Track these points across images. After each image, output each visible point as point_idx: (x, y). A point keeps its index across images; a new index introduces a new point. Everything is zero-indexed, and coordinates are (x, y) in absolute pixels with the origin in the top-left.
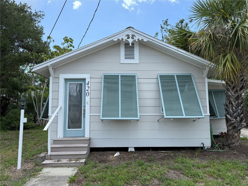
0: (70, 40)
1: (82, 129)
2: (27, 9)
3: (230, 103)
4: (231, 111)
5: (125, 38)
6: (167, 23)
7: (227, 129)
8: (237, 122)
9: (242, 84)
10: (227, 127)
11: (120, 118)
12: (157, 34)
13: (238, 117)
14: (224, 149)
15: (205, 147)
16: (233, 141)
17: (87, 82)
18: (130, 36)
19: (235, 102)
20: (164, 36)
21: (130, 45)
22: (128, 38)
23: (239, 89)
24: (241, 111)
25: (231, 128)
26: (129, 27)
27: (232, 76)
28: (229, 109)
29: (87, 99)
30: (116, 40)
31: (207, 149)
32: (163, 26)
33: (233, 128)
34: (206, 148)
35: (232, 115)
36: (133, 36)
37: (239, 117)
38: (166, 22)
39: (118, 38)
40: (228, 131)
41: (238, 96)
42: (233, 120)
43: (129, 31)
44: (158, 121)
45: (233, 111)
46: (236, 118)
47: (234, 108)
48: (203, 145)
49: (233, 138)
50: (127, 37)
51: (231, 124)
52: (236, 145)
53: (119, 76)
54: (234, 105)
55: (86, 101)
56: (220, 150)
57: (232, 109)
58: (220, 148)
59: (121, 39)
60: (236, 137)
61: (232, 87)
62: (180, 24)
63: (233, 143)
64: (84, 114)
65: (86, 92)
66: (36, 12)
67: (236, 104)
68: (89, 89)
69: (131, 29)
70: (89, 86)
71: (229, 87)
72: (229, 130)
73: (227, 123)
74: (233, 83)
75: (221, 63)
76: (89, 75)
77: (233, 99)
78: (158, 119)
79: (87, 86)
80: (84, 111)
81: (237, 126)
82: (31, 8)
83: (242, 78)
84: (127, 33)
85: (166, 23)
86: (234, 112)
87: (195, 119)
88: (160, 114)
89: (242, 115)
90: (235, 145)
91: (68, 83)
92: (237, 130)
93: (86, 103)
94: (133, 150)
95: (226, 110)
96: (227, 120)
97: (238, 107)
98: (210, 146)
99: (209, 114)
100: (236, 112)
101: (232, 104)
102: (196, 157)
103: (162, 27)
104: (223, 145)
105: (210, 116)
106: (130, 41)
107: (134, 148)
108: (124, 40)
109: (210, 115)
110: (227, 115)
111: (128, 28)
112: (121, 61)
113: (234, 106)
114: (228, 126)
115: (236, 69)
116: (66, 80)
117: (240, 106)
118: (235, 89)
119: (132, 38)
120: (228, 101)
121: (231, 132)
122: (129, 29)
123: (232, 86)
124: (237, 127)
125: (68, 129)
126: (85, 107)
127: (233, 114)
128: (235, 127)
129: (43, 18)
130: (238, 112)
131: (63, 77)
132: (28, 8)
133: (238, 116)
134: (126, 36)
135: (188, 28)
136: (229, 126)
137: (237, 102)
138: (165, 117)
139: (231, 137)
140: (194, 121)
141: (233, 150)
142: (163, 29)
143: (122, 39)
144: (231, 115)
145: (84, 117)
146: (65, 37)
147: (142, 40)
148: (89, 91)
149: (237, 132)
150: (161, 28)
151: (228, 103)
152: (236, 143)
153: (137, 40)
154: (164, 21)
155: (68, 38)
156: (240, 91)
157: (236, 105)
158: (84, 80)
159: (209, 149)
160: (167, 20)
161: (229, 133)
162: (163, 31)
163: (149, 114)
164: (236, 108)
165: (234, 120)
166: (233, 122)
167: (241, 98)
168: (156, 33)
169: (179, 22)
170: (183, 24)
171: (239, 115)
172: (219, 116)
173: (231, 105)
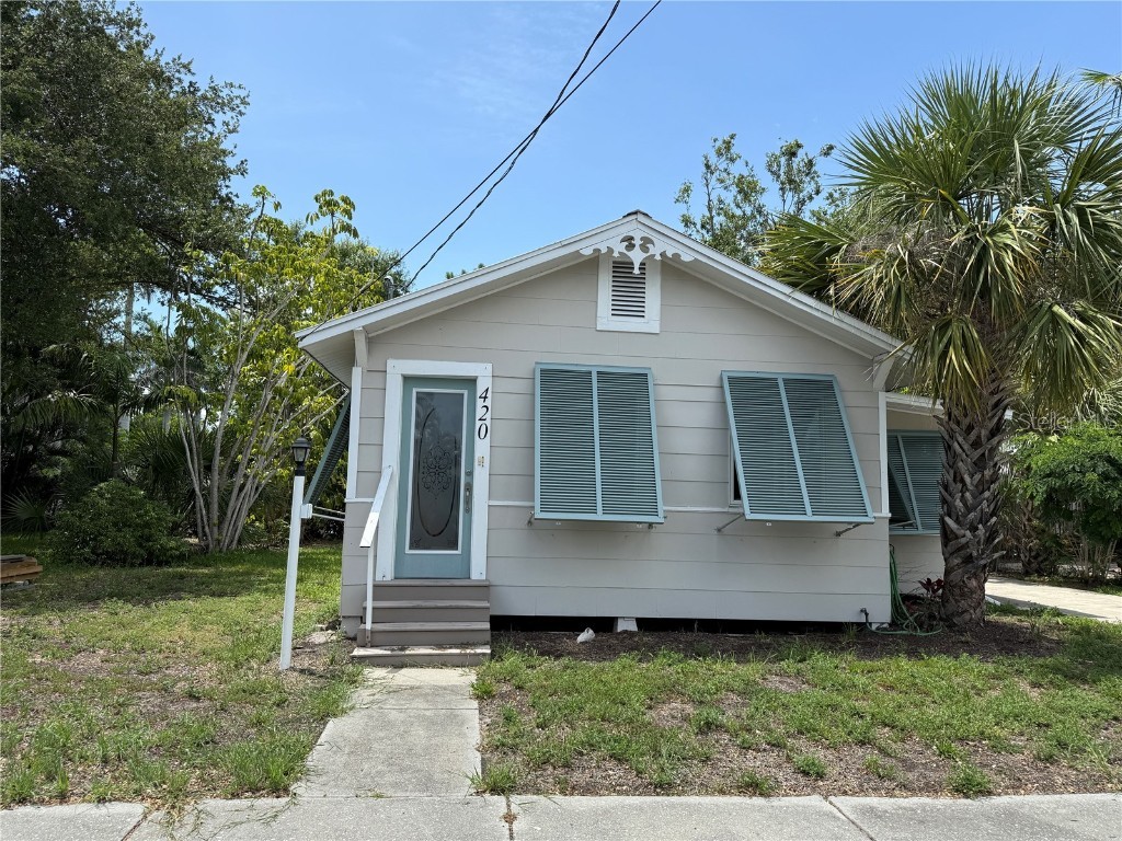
0: (342, 204)
1: (458, 552)
2: (179, 71)
3: (958, 478)
4: (958, 503)
5: (619, 248)
6: (728, 148)
7: (946, 565)
8: (979, 542)
9: (996, 419)
10: (945, 560)
11: (600, 516)
12: (687, 190)
13: (980, 526)
14: (931, 630)
15: (870, 624)
16: (963, 604)
17: (480, 391)
18: (637, 242)
19: (972, 476)
20: (716, 202)
21: (636, 271)
22: (631, 247)
23: (988, 432)
24: (992, 507)
25: (956, 561)
26: (636, 213)
27: (963, 394)
28: (953, 497)
29: (482, 448)
30: (588, 252)
31: (878, 629)
32: (713, 160)
33: (963, 562)
34: (874, 627)
35: (961, 519)
36: (646, 241)
37: (984, 525)
38: (728, 145)
39: (597, 246)
40: (947, 573)
41: (983, 455)
42: (964, 536)
43: (635, 225)
44: (719, 530)
45: (965, 504)
46: (973, 529)
47: (968, 494)
48: (867, 614)
49: (963, 595)
50: (626, 243)
51: (959, 549)
52: (971, 619)
53: (590, 373)
54: (971, 488)
55: (478, 455)
56: (919, 633)
57: (963, 499)
58: (921, 627)
59: (604, 251)
60: (972, 592)
61: (964, 428)
62: (783, 160)
63: (963, 612)
64: (469, 501)
65: (478, 423)
66: (213, 85)
67: (975, 482)
68: (488, 416)
69: (641, 218)
70: (488, 402)
71: (954, 427)
72: (952, 568)
73: (945, 545)
74: (966, 415)
75: (933, 352)
76: (489, 366)
77: (966, 465)
78: (720, 526)
79: (480, 402)
80: (469, 488)
81: (975, 554)
82: (191, 67)
83: (997, 397)
84: (625, 231)
85: (726, 149)
86: (969, 510)
87: (841, 528)
88: (726, 510)
89: (994, 519)
90: (967, 616)
91: (415, 391)
92: (977, 568)
93: (476, 463)
94: (633, 627)
95: (944, 501)
96: (947, 536)
97: (983, 492)
98: (889, 620)
99: (886, 513)
100: (974, 509)
101: (962, 481)
102: (842, 649)
103: (708, 166)
104: (932, 617)
105: (892, 521)
106: (637, 257)
107: (635, 622)
108: (616, 254)
109: (890, 515)
110: (947, 519)
111: (629, 215)
112: (599, 321)
113: (967, 490)
114: (947, 555)
115: (978, 372)
116: (409, 380)
117: (989, 489)
118: (973, 436)
119: (644, 248)
120: (952, 472)
121: (955, 577)
122: (634, 217)
123: (966, 422)
124: (977, 559)
125: (410, 548)
126: (470, 474)
127: (965, 516)
128: (969, 559)
129: (241, 113)
130: (982, 510)
131: (398, 368)
132: (182, 70)
133: (980, 522)
134: (623, 241)
135: (813, 178)
136: (952, 554)
137: (978, 477)
138: (747, 517)
139: (957, 591)
140: (838, 534)
141: (961, 633)
142: (712, 173)
143: (610, 250)
144: (957, 518)
145: (468, 510)
146: (324, 194)
147: (676, 256)
148: (488, 422)
149: (975, 576)
150: (704, 170)
151: (951, 479)
152: (972, 611)
153: (658, 258)
154: (719, 144)
155: (336, 197)
156: (989, 440)
157: (976, 486)
158: (471, 382)
159: (885, 629)
160: (732, 137)
161: (952, 577)
162: (713, 182)
163: (689, 509)
164: (974, 497)
165: (968, 533)
166: (963, 540)
167: (992, 464)
168: (683, 187)
169: (778, 153)
170: (796, 160)
171: (984, 520)
172: (920, 527)
173: (960, 486)
